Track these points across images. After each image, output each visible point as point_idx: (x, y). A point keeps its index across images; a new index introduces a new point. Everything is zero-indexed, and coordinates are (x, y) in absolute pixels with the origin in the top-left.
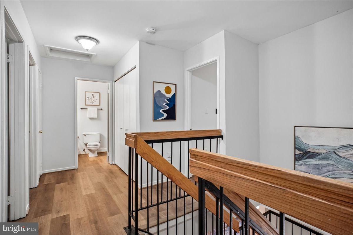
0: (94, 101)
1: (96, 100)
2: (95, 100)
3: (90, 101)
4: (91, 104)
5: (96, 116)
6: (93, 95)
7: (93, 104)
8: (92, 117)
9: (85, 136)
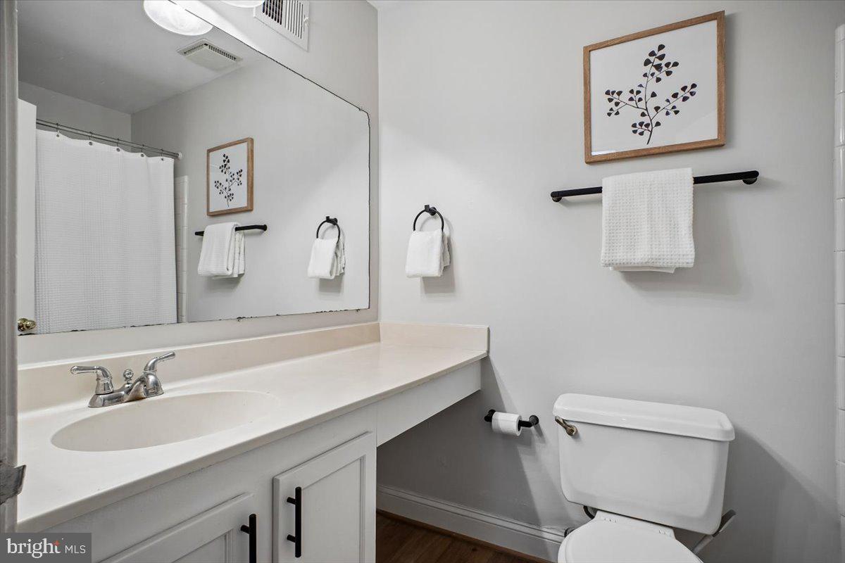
0: (660, 116)
1: (689, 91)
2: (678, 103)
3: (631, 114)
4: (640, 143)
5: (682, 251)
6: (658, 63)
7: (660, 138)
8: (641, 255)
9: (571, 432)
